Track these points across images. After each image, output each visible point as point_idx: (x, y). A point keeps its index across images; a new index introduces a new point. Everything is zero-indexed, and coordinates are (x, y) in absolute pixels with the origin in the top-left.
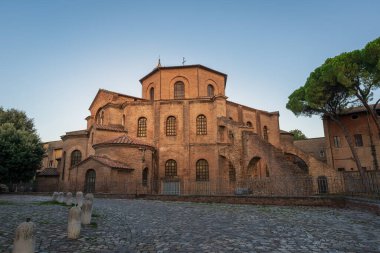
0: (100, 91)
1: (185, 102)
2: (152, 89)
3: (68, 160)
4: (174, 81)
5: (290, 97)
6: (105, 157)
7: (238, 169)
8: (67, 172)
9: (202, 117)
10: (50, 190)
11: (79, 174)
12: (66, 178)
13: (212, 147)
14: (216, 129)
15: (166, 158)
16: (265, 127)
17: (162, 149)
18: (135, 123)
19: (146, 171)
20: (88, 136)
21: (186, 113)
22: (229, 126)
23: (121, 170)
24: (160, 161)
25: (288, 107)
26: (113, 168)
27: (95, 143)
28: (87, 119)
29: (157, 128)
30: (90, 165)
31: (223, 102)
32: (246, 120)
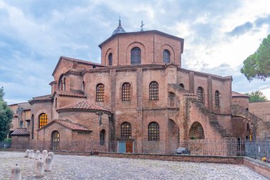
0: (61, 58)
1: (139, 69)
2: (111, 54)
3: (36, 121)
4: (131, 48)
5: (245, 62)
6: (67, 121)
7: (182, 131)
8: (35, 132)
9: (154, 84)
10: (23, 148)
11: (45, 135)
12: (35, 137)
13: (163, 112)
14: (167, 95)
15: (122, 121)
16: (217, 92)
17: (118, 113)
18: (94, 88)
19: (103, 132)
20: (52, 101)
21: (139, 80)
22: (177, 93)
23: (80, 132)
24: (116, 123)
25: (242, 71)
26: (74, 130)
27: (58, 108)
28: (51, 84)
29: (113, 93)
30: (55, 127)
31: (175, 69)
32: (196, 86)
